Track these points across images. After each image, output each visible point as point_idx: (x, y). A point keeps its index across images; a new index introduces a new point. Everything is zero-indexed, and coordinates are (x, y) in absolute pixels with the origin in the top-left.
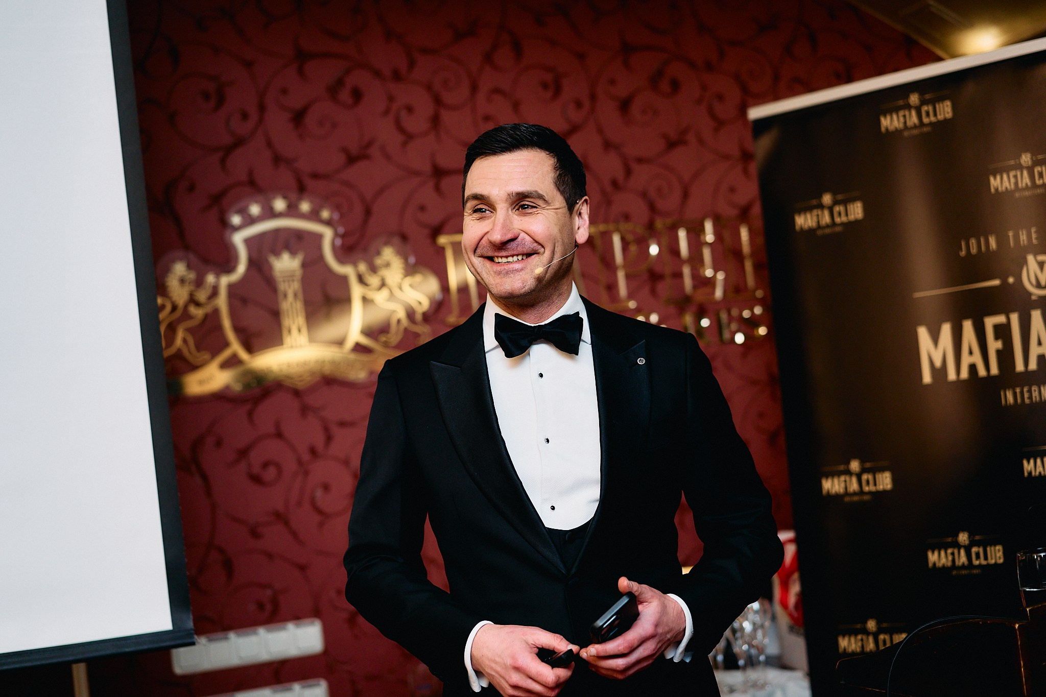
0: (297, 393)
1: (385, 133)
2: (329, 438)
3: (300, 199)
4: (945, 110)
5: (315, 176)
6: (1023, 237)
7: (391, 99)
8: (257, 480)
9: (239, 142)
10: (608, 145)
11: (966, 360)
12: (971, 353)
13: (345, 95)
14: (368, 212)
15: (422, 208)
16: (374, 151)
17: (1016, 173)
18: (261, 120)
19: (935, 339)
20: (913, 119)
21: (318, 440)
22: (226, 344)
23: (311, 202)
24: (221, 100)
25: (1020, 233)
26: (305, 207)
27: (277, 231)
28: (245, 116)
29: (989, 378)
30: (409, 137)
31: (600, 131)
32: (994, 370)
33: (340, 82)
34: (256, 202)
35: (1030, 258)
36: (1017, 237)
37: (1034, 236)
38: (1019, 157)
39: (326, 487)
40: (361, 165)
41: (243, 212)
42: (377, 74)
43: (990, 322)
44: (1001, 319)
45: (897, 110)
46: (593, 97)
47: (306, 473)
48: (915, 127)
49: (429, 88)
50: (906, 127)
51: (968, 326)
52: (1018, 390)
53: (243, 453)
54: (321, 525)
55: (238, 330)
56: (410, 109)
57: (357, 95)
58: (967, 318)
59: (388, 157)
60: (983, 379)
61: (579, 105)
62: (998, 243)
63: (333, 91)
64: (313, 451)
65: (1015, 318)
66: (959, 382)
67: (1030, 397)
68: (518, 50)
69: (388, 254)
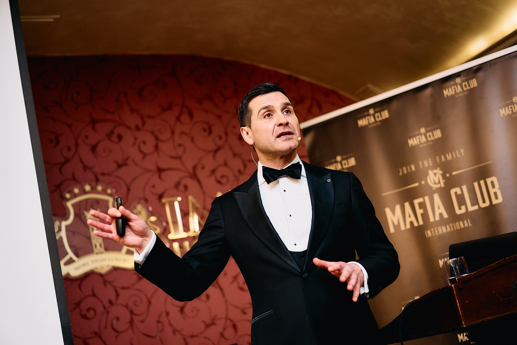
0: (101, 275)
1: (134, 153)
2: (118, 295)
3: (97, 185)
4: (385, 114)
5: (103, 174)
6: (426, 164)
7: (136, 138)
8: (84, 317)
9: (67, 160)
10: (235, 155)
11: (408, 220)
12: (410, 216)
13: (114, 138)
14: (129, 189)
15: (154, 187)
16: (129, 162)
17: (419, 137)
18: (77, 150)
19: (393, 212)
20: (372, 120)
21: (113, 296)
22: (67, 253)
23: (102, 186)
24: (58, 142)
25: (424, 162)
26: (99, 188)
27: (87, 200)
28: (69, 149)
29: (419, 227)
30: (145, 155)
31: (231, 149)
32: (421, 223)
33: (112, 132)
34: (77, 187)
35: (430, 172)
36: (423, 164)
37: (430, 162)
38: (419, 130)
39: (118, 319)
40: (124, 169)
41: (71, 192)
42: (129, 128)
43: (416, 202)
44: (421, 200)
45: (364, 117)
46: (226, 134)
47: (108, 313)
48: (373, 123)
49: (152, 133)
50: (369, 124)
51: (407, 205)
52: (432, 230)
53: (78, 305)
54: (117, 337)
55: (71, 247)
56: (144, 143)
57: (120, 138)
58: (406, 201)
59: (136, 164)
60: (417, 227)
61: (220, 138)
62: (416, 167)
63: (109, 136)
64: (110, 302)
65: (427, 199)
66: (407, 230)
67: (438, 232)
68: (191, 115)
69: (139, 207)
